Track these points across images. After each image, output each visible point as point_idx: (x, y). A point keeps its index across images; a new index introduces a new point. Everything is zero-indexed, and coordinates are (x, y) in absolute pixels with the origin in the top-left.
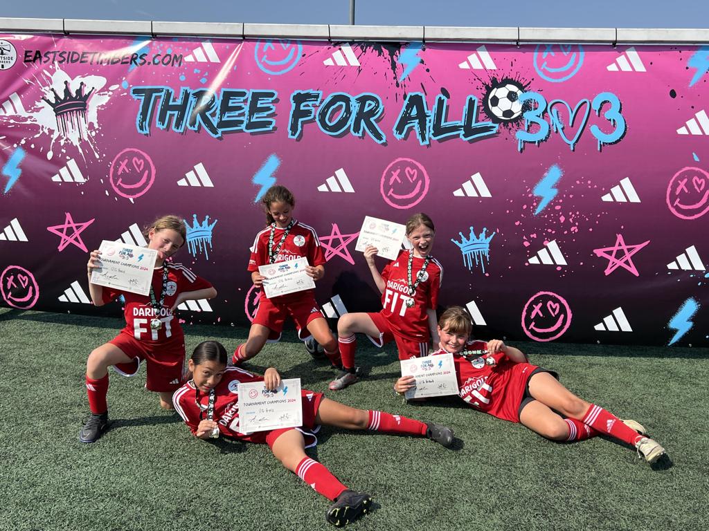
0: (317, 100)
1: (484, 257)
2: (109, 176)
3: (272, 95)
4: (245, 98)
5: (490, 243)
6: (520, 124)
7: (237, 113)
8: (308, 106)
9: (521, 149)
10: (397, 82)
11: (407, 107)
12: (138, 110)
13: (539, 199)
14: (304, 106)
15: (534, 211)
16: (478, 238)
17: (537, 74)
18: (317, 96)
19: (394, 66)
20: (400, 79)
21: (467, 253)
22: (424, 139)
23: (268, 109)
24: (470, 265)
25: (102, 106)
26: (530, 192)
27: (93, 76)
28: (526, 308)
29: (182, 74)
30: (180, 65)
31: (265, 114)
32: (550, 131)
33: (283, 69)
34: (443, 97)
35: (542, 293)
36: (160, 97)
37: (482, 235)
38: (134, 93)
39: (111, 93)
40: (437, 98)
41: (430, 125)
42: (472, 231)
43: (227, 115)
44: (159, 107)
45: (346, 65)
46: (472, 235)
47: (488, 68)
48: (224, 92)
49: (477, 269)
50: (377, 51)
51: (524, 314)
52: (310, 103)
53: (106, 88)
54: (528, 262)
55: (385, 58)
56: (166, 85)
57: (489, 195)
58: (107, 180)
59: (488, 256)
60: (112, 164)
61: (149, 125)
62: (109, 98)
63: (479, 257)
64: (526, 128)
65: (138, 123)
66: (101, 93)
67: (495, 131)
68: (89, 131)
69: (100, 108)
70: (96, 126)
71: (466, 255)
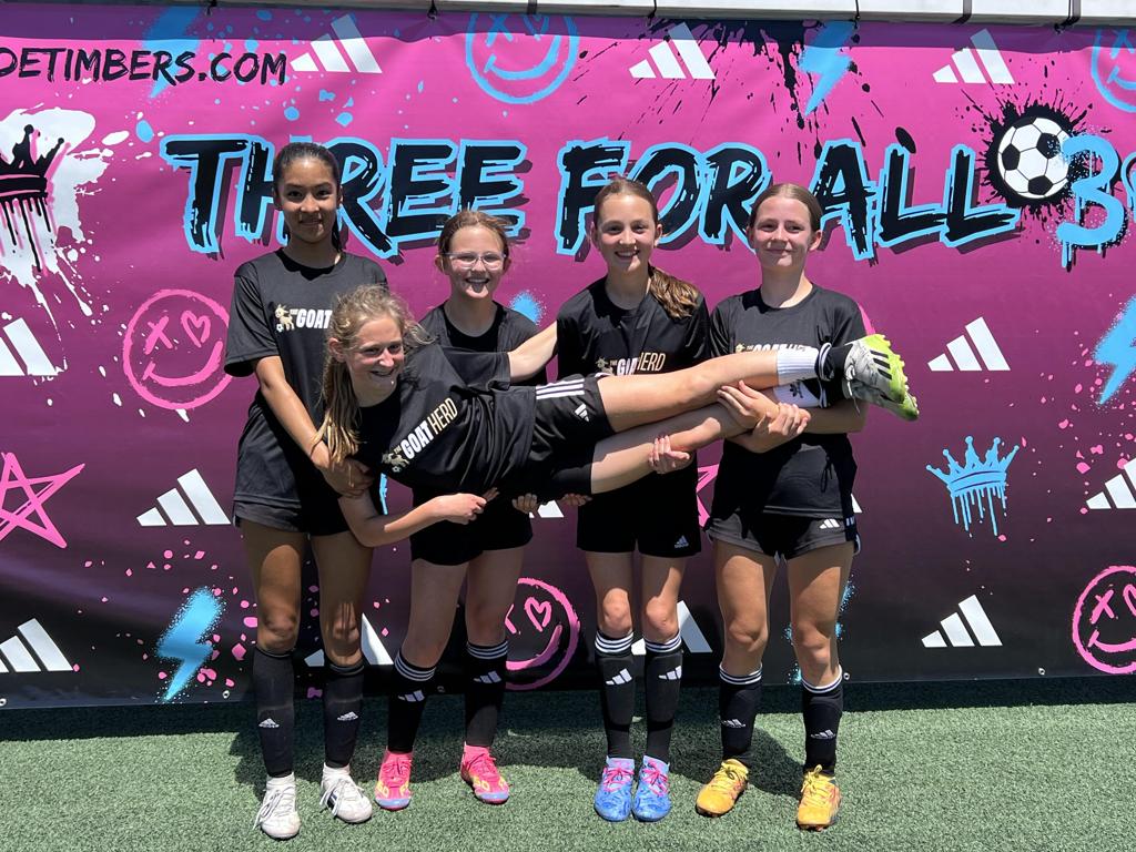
0: (619, 164)
1: (996, 500)
2: (120, 358)
3: (512, 153)
4: (449, 160)
5: (1008, 471)
6: (1065, 207)
7: (432, 197)
8: (598, 177)
9: (1069, 263)
10: (799, 114)
11: (824, 175)
12: (187, 195)
13: (1107, 371)
14: (590, 178)
15: (1098, 397)
16: (983, 460)
17: (1100, 95)
18: (619, 154)
19: (790, 79)
20: (804, 107)
21: (960, 494)
22: (862, 246)
23: (507, 187)
24: (968, 519)
25: (89, 186)
26: (1088, 356)
27: (57, 109)
28: (1080, 603)
29: (289, 105)
30: (282, 80)
31: (501, 198)
32: (1126, 222)
33: (536, 89)
34: (902, 150)
35: (1114, 569)
36: (239, 162)
37: (992, 454)
38: (169, 152)
39: (108, 153)
40: (888, 152)
41: (874, 214)
42: (970, 446)
43: (408, 202)
44: (240, 188)
45: (682, 76)
46: (970, 454)
47: (996, 81)
48: (399, 147)
49: (980, 525)
50: (752, 44)
51: (1077, 614)
52: (604, 171)
53: (93, 141)
54: (1087, 507)
55: (771, 60)
56: (251, 132)
57: (1004, 366)
58: (116, 370)
59: (1004, 498)
60: (128, 329)
61: (219, 232)
62: (105, 165)
63: (985, 500)
64: (1077, 217)
65: (188, 227)
66: (84, 153)
67: (1012, 225)
68: (60, 250)
69: (83, 192)
70: (79, 236)
71: (958, 499)
